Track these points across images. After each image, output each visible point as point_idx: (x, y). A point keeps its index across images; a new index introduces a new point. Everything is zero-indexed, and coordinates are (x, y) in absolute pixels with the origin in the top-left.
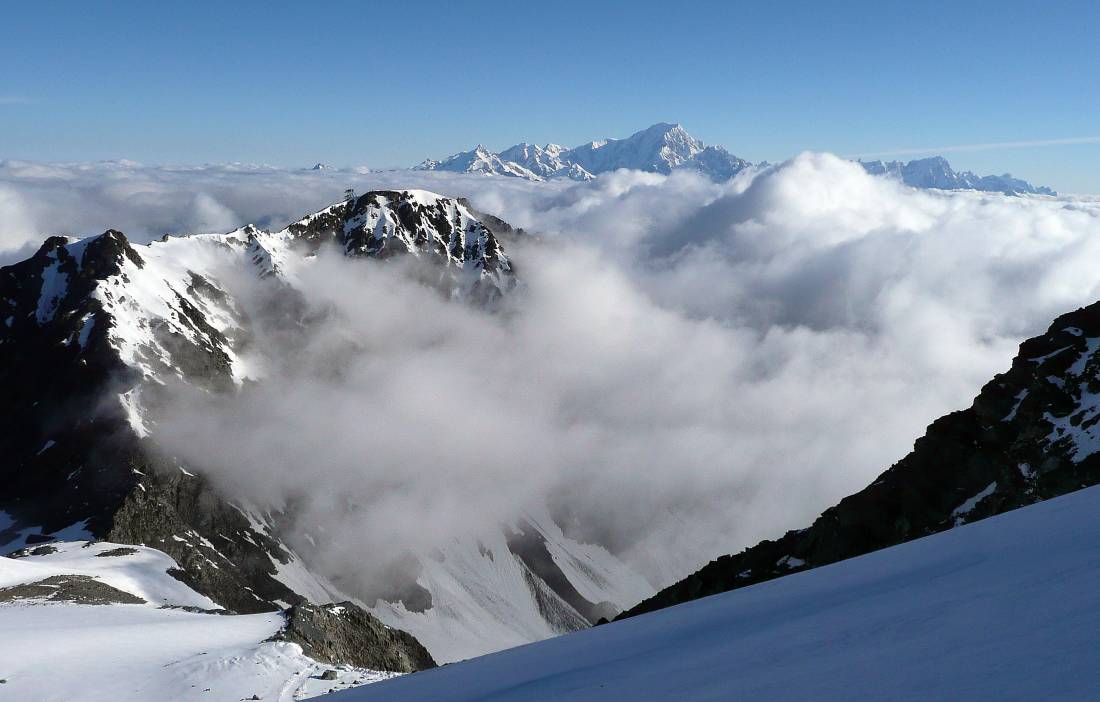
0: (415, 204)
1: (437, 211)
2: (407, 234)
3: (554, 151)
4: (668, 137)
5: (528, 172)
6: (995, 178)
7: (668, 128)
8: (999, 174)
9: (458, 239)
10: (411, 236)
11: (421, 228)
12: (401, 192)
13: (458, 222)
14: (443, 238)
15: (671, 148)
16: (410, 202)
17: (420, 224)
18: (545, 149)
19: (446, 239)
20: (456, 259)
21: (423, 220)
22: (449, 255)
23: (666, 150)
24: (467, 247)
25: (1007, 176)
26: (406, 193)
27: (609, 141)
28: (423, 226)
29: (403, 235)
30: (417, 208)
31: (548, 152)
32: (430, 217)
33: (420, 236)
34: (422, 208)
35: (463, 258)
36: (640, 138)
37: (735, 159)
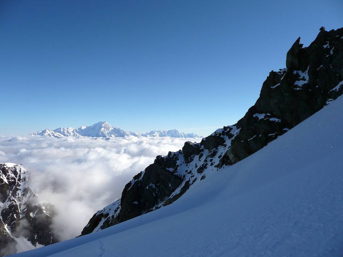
0: (7, 167)
1: (14, 169)
2: (4, 176)
3: (71, 130)
4: (103, 125)
5: (62, 136)
6: (189, 134)
7: (103, 123)
8: (190, 133)
9: (20, 176)
10: (5, 176)
11: (8, 174)
12: (3, 164)
13: (20, 171)
14: (15, 176)
15: (104, 128)
16: (5, 167)
17: (8, 173)
18: (67, 129)
19: (16, 177)
20: (19, 182)
21: (9, 172)
22: (17, 181)
23: (103, 129)
24: (23, 178)
25: (192, 133)
26: (4, 164)
27: (87, 127)
28: (9, 173)
29: (2, 176)
30: (7, 168)
31: (68, 130)
32: (11, 171)
33: (8, 176)
34: (9, 168)
35: (21, 181)
36: (95, 125)
37: (122, 131)
